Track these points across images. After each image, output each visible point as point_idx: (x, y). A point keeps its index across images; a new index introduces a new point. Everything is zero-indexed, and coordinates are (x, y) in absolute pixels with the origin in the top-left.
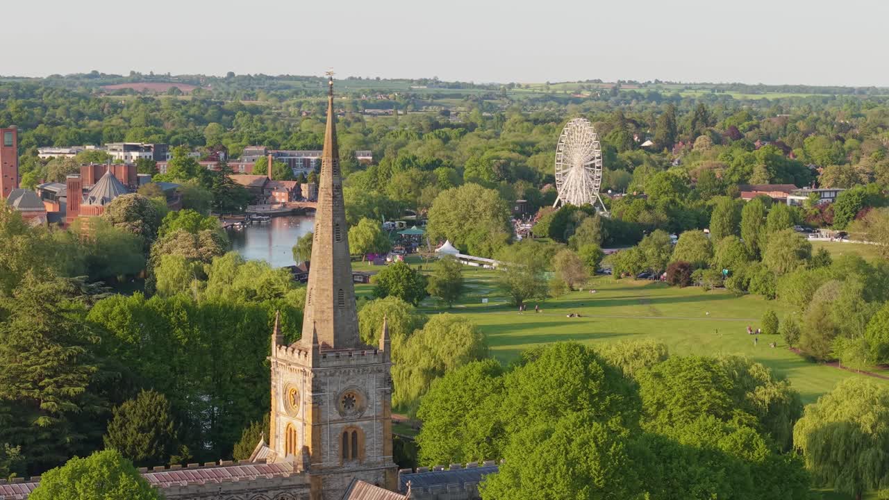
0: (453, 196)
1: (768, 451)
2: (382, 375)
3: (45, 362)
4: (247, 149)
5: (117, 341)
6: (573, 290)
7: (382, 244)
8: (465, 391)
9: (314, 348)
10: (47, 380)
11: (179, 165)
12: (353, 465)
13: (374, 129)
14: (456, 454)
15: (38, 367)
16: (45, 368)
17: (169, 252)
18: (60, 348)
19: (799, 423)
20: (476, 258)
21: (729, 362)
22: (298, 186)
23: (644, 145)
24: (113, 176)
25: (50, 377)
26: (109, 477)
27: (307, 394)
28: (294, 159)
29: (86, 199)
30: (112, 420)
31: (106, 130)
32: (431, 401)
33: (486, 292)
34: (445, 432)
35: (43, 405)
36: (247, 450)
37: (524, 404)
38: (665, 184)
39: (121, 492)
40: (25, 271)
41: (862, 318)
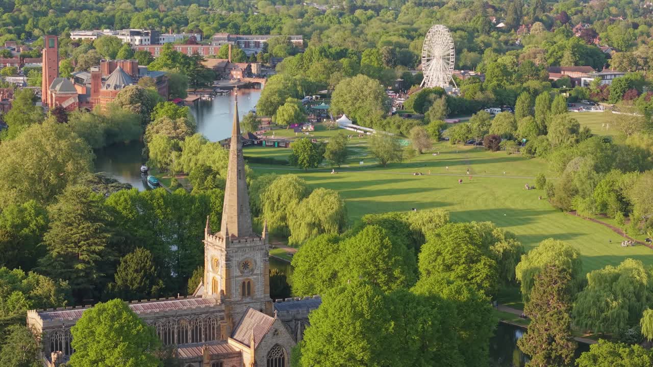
0: (349, 84)
1: (469, 295)
2: (264, 251)
3: (82, 232)
4: (216, 36)
5: (123, 217)
6: (422, 153)
7: (300, 118)
8: (317, 252)
9: (226, 238)
10: (82, 242)
11: (167, 55)
12: (248, 300)
13: (309, 11)
14: (311, 287)
15: (78, 235)
16: (81, 236)
17: (157, 132)
18: (90, 224)
19: (519, 265)
20: (362, 128)
21: (481, 227)
22: (250, 67)
23: (498, 26)
24: (122, 70)
25: (85, 241)
26: (117, 313)
27: (223, 262)
28: (249, 42)
29: (104, 86)
30: (120, 265)
31: (118, 14)
32: (299, 256)
33: (364, 154)
34: (306, 274)
35: (81, 257)
36: (196, 283)
37: (348, 261)
38: (496, 70)
39: (123, 321)
40: (67, 162)
41: (592, 184)
